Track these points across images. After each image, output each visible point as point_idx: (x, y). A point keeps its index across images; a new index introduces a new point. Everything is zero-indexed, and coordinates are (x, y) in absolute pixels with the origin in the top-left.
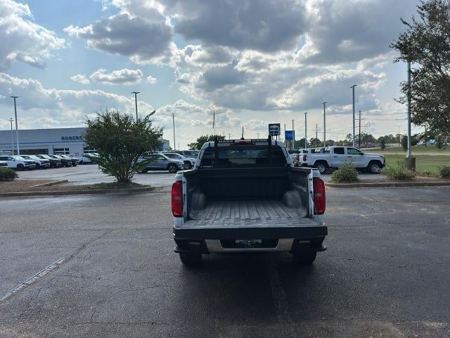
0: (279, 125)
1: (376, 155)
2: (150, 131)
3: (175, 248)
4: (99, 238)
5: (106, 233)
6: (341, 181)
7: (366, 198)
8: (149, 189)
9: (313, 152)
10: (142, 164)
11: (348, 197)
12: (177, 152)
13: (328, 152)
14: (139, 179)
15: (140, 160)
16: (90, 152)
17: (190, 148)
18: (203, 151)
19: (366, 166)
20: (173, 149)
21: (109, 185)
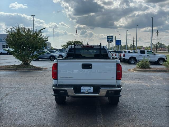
0: (112, 36)
1: (162, 55)
2: (42, 38)
3: (53, 94)
4: (15, 91)
5: (18, 89)
6: (141, 68)
7: (152, 77)
8: (39, 69)
9: (129, 52)
10: (36, 56)
11: (143, 76)
12: (55, 50)
13: (137, 52)
14: (34, 63)
15: (35, 53)
16: (6, 48)
17: (62, 47)
18: (68, 50)
19: (156, 60)
20: (53, 48)
21: (18, 66)
